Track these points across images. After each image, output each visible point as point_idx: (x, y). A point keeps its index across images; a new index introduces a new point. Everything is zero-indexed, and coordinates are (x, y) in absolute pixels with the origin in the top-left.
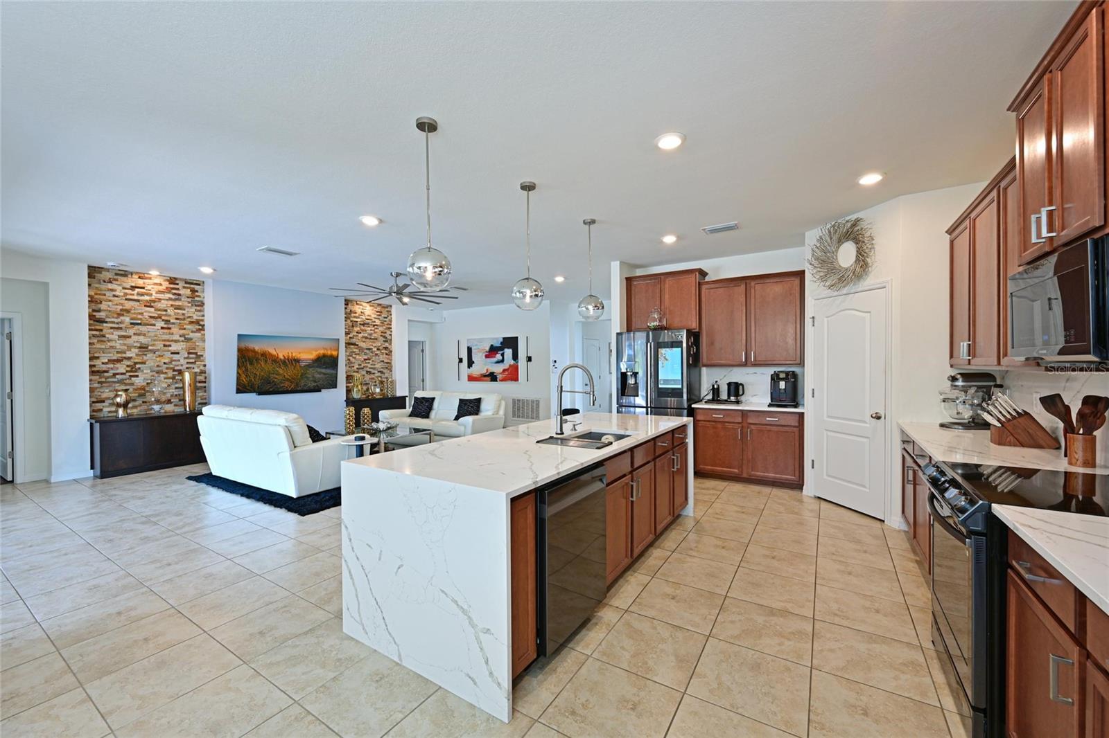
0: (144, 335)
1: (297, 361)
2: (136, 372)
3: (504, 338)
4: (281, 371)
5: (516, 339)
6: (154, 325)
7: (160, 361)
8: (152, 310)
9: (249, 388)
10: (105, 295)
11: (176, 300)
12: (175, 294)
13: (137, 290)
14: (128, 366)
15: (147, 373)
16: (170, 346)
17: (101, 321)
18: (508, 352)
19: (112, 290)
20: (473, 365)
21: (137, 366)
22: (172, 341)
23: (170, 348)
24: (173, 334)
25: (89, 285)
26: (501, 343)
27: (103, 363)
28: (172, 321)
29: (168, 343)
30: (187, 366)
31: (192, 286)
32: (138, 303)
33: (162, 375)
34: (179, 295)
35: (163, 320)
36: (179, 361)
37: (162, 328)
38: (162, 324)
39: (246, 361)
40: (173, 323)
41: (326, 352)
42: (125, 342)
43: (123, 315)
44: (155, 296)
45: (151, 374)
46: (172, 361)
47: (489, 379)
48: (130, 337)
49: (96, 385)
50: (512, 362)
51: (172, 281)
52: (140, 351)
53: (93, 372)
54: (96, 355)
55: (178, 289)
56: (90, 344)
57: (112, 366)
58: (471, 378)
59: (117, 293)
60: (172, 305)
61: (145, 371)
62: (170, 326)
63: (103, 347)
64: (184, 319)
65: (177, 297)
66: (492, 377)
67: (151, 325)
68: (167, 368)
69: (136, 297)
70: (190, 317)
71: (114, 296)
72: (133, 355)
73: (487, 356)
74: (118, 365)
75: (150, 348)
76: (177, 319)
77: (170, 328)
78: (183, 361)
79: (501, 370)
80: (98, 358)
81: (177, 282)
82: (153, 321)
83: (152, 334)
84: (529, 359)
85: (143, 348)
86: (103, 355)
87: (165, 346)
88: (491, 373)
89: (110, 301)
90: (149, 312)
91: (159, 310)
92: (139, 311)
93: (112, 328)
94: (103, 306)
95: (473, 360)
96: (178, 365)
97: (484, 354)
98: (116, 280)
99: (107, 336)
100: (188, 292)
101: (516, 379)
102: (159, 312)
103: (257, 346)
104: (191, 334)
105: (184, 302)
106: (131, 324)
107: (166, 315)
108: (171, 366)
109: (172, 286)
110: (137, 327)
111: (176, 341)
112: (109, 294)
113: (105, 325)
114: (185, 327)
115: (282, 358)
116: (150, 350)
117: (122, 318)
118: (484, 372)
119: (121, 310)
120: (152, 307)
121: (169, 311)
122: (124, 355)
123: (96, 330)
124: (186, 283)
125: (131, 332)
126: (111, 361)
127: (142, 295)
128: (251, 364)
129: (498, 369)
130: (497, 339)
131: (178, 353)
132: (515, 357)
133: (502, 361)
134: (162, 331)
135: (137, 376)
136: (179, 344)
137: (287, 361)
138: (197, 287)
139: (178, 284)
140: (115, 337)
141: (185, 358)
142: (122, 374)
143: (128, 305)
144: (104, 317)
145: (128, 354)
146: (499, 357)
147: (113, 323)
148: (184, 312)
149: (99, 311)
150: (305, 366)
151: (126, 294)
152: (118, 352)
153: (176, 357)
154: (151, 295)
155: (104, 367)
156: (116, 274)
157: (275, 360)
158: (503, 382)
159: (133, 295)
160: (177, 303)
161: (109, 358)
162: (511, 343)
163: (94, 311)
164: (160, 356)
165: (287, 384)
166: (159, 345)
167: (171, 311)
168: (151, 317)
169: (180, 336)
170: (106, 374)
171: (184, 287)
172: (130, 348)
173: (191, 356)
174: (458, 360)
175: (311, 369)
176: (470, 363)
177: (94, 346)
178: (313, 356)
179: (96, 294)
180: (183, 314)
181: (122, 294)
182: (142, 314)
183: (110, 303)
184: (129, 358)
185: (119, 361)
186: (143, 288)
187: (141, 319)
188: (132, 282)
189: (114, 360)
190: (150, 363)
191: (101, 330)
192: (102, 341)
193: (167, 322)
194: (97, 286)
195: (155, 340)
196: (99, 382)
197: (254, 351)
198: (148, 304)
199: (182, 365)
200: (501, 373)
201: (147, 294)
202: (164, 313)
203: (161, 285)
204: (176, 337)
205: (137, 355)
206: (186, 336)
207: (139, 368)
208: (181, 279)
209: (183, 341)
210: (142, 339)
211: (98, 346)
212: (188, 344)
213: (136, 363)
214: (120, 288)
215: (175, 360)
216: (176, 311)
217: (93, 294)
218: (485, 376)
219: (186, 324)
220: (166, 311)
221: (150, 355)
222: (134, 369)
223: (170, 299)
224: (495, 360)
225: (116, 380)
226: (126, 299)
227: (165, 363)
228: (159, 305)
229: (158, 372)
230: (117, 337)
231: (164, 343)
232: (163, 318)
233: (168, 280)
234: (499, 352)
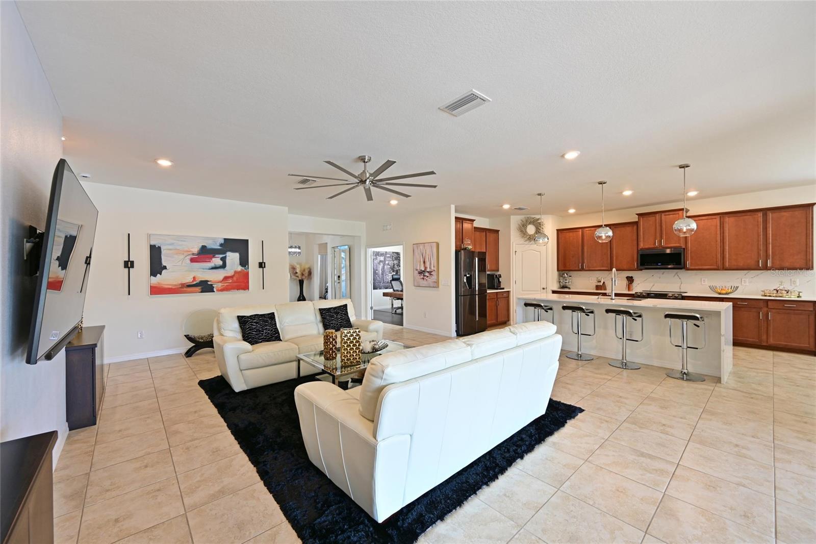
3: (225, 239)
5: (246, 242)
18: (233, 258)
20: (164, 272)
26: (221, 245)
47: (198, 289)
50: (240, 268)
58: (156, 290)
66: (206, 287)
73: (192, 260)
79: (221, 278)
88: (201, 282)
95: (164, 263)
97: (189, 257)
101: (246, 287)
118: (189, 280)
129: (215, 277)
130: (214, 239)
132: (244, 262)
133: (224, 266)
146: (217, 261)
158: (225, 293)
162: (240, 246)
176: (156, 267)
200: (221, 282)
218: (189, 286)
224: (211, 265)
234: (217, 256)
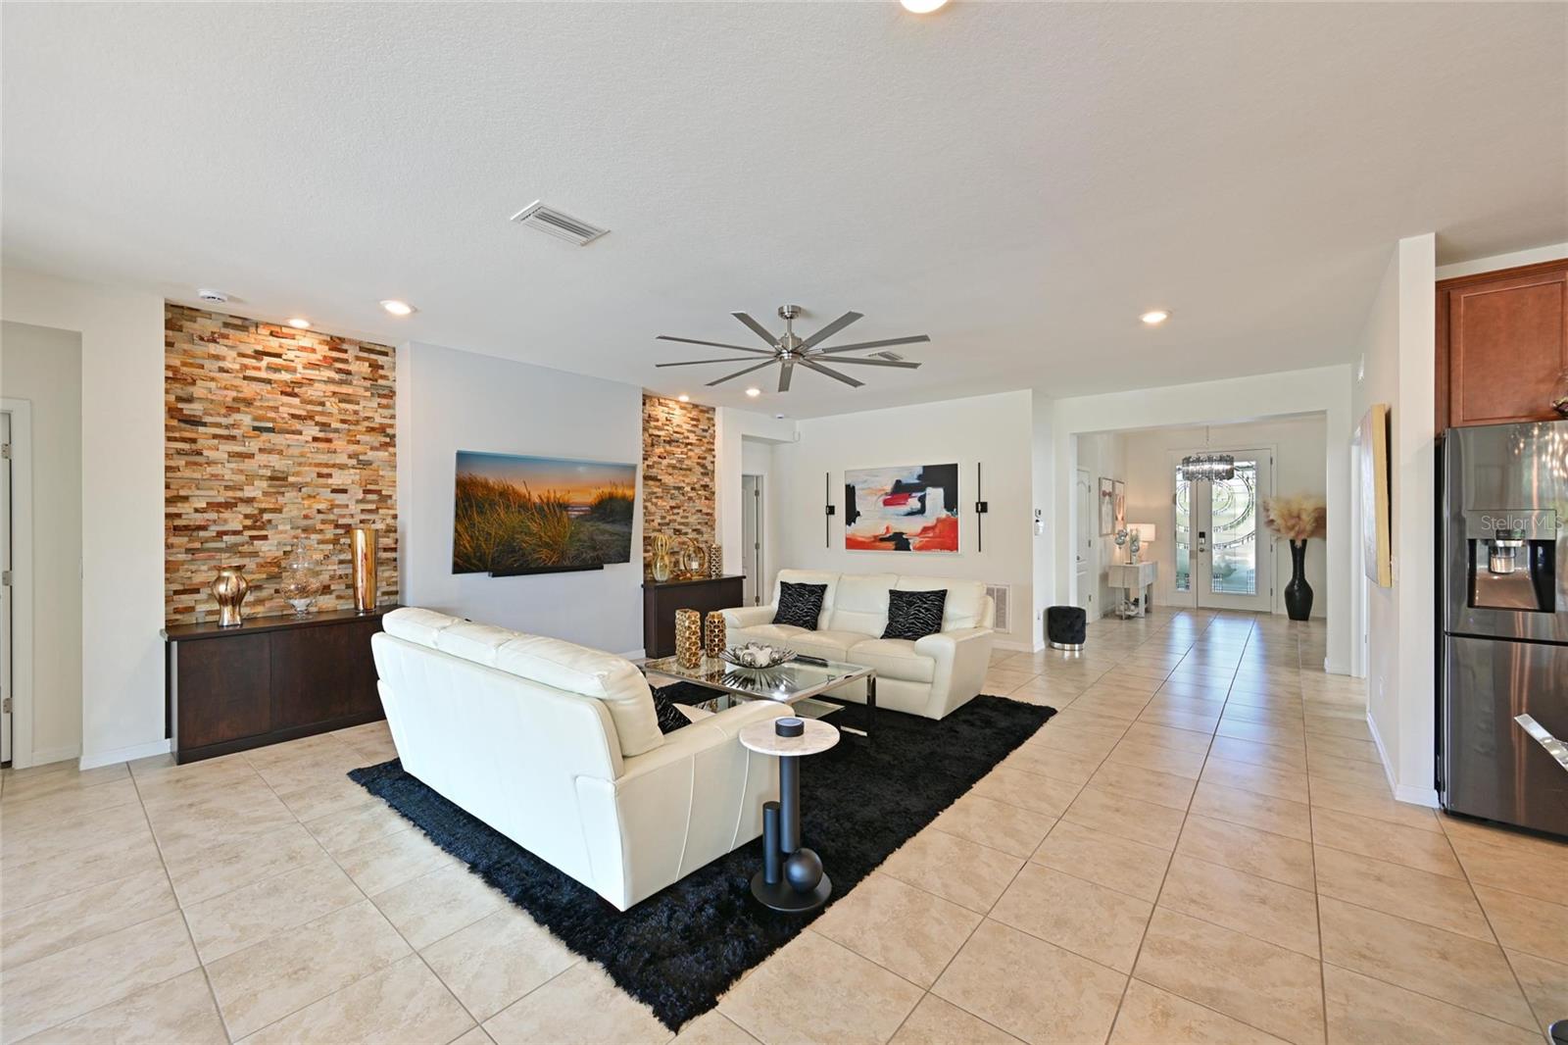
0: (280, 453)
1: (564, 506)
2: (261, 528)
3: (925, 468)
4: (534, 528)
5: (952, 469)
6: (300, 433)
7: (310, 508)
8: (296, 401)
9: (474, 561)
10: (202, 367)
11: (341, 382)
12: (340, 371)
13: (267, 360)
14: (246, 516)
15: (285, 532)
16: (330, 476)
17: (194, 422)
18: (935, 495)
19: (217, 357)
20: (858, 519)
21: (266, 517)
22: (334, 466)
23: (330, 481)
24: (335, 452)
25: (169, 344)
26: (920, 477)
27: (197, 510)
28: (334, 425)
29: (325, 471)
30: (363, 517)
31: (373, 356)
32: (269, 387)
33: (313, 536)
34: (348, 373)
35: (317, 424)
36: (347, 506)
37: (315, 439)
38: (315, 431)
39: (471, 506)
40: (336, 431)
41: (614, 490)
42: (242, 466)
43: (238, 410)
44: (302, 373)
45: (293, 532)
46: (333, 506)
47: (891, 544)
48: (251, 456)
49: (182, 557)
50: (944, 514)
51: (336, 343)
52: (269, 486)
53: (175, 527)
54: (182, 493)
55: (345, 361)
56: (168, 469)
57: (213, 516)
58: (852, 544)
59: (226, 365)
60: (334, 393)
61: (280, 528)
62: (331, 435)
63: (197, 475)
64: (357, 423)
65: (344, 377)
66: (900, 542)
67: (294, 432)
68: (323, 522)
69: (263, 375)
70: (368, 418)
71: (222, 370)
72: (258, 494)
73: (886, 503)
74: (227, 514)
75: (291, 479)
76: (343, 421)
77: (329, 441)
78: (354, 508)
79: (919, 529)
80: (186, 499)
81: (345, 346)
82: (297, 425)
83: (295, 451)
84: (982, 507)
85: (278, 479)
86: (198, 492)
87: (320, 475)
88: (896, 534)
89: (213, 379)
90: (290, 406)
91: (310, 402)
92: (271, 404)
93: (215, 437)
94: (198, 391)
95: (858, 509)
96: (344, 516)
97: (882, 498)
98: (225, 337)
99: (205, 453)
100: (365, 368)
101: (952, 546)
102: (309, 407)
103: (492, 477)
104: (370, 453)
105: (357, 388)
106: (255, 429)
107: (322, 413)
108: (332, 517)
109: (335, 354)
110: (265, 436)
111: (342, 467)
112: (211, 366)
113: (201, 429)
114: (358, 437)
115: (537, 501)
116: (292, 485)
117: (237, 416)
118: (881, 531)
119: (235, 399)
120: (295, 395)
121: (328, 404)
122: (239, 494)
123: (184, 440)
124: (362, 349)
125: (253, 446)
126: (213, 506)
127: (276, 369)
128: (481, 512)
129: (911, 527)
130: (909, 469)
131: (344, 491)
132: (951, 503)
133: (922, 511)
134: (316, 444)
135: (265, 538)
136: (346, 472)
137: (546, 508)
138: (381, 360)
139: (346, 351)
140: (223, 456)
141: (358, 501)
142: (235, 533)
143: (249, 390)
144: (200, 413)
145: (248, 492)
146: (914, 503)
147: (218, 425)
148: (356, 407)
149: (190, 400)
150: (578, 517)
151: (245, 367)
152: (227, 488)
153: (340, 499)
154: (294, 371)
155: (199, 519)
156: (226, 325)
157: (524, 505)
158: (923, 552)
159: (259, 369)
160: (345, 389)
161: (210, 500)
162: (944, 476)
163: (179, 399)
164: (310, 496)
165: (544, 553)
166: (309, 475)
167: (332, 406)
168: (294, 416)
169: (350, 457)
170: (202, 534)
171: (358, 358)
172: (251, 479)
173: (370, 497)
174: (824, 510)
175: (588, 524)
176: (852, 515)
177: (179, 474)
178: (590, 498)
179: (184, 364)
180: (356, 413)
181: (237, 367)
182: (275, 409)
183: (213, 385)
184: (250, 501)
185: (229, 505)
186: (279, 356)
187: (273, 420)
188: (258, 342)
189: (219, 505)
190: (290, 511)
191: (193, 441)
192: (196, 464)
193: (324, 426)
194: (186, 346)
195: (300, 464)
196: (188, 551)
197: (486, 486)
198: (289, 390)
199: (352, 516)
200: (918, 535)
201: (288, 369)
202: (319, 408)
203: (313, 351)
204: (342, 459)
205: (265, 494)
206: (361, 458)
207: (270, 521)
208: (352, 342)
209: (354, 467)
210: (277, 462)
211: (187, 473)
212: (364, 472)
213: (263, 511)
214: (234, 354)
215: (339, 506)
216: (343, 405)
217: (177, 363)
218: (882, 540)
219: (360, 432)
220: (323, 404)
221: (290, 495)
222: (258, 524)
223: (331, 381)
224: (906, 509)
225: (223, 545)
226: (245, 378)
227: (319, 512)
228: (311, 392)
229: (305, 530)
230: (226, 456)
231: (317, 469)
232: (317, 418)
233: (327, 343)
234: (914, 495)
